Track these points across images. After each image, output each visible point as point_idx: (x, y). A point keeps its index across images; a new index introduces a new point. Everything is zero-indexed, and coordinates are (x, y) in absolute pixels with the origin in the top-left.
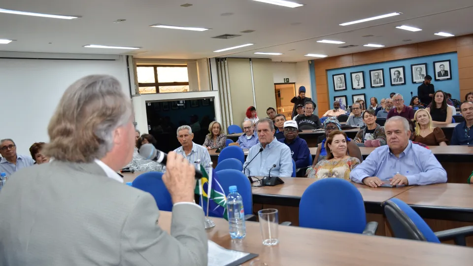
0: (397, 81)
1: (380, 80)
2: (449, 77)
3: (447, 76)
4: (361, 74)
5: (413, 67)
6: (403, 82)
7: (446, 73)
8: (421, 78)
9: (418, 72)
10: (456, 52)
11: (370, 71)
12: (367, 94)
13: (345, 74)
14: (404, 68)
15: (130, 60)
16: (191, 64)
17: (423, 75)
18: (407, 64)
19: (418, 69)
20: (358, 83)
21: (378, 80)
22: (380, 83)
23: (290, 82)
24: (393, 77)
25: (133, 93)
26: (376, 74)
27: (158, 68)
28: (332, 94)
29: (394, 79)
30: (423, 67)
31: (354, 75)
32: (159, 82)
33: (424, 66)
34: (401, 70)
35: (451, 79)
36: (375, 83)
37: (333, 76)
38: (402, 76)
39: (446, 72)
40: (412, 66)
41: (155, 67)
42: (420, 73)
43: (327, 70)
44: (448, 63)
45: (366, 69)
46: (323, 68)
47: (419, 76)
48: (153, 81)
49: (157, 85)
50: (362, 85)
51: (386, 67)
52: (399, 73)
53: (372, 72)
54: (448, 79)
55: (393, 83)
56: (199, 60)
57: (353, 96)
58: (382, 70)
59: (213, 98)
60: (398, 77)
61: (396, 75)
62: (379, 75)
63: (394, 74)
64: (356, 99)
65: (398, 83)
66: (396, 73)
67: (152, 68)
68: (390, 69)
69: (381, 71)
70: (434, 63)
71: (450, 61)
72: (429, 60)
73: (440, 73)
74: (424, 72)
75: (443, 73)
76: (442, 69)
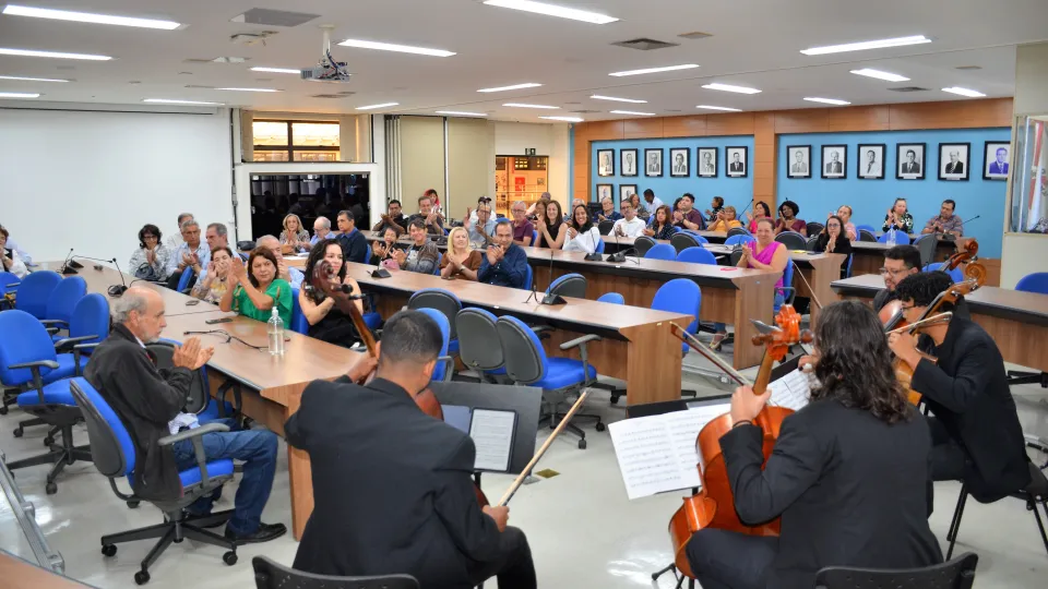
0: (679, 170)
1: (658, 166)
3: (742, 171)
4: (634, 153)
6: (686, 173)
7: (741, 167)
8: (710, 169)
9: (706, 161)
10: (753, 135)
11: (646, 150)
12: (639, 185)
13: (613, 151)
14: (688, 150)
15: (236, 115)
16: (346, 121)
17: (712, 166)
18: (693, 145)
19: (707, 156)
20: (629, 167)
21: (655, 166)
22: (657, 170)
23: (537, 154)
24: (675, 163)
25: (238, 160)
26: (654, 156)
27: (294, 126)
28: (596, 180)
29: (676, 167)
31: (625, 153)
32: (294, 144)
34: (685, 153)
35: (746, 176)
36: (650, 170)
37: (598, 151)
38: (685, 163)
39: (741, 164)
41: (290, 123)
42: (709, 161)
43: (591, 142)
45: (642, 146)
46: (585, 139)
47: (706, 165)
48: (286, 143)
49: (290, 148)
50: (633, 172)
51: (666, 145)
52: (683, 157)
53: (648, 152)
55: (673, 173)
56: (359, 115)
57: (621, 186)
59: (368, 174)
60: (681, 164)
61: (678, 161)
62: (656, 158)
63: (677, 159)
64: (624, 190)
65: (680, 173)
66: (679, 157)
67: (285, 125)
68: (671, 150)
70: (727, 148)
71: (746, 148)
72: (721, 144)
73: (733, 165)
74: (713, 162)
75: (737, 165)
76: (736, 159)
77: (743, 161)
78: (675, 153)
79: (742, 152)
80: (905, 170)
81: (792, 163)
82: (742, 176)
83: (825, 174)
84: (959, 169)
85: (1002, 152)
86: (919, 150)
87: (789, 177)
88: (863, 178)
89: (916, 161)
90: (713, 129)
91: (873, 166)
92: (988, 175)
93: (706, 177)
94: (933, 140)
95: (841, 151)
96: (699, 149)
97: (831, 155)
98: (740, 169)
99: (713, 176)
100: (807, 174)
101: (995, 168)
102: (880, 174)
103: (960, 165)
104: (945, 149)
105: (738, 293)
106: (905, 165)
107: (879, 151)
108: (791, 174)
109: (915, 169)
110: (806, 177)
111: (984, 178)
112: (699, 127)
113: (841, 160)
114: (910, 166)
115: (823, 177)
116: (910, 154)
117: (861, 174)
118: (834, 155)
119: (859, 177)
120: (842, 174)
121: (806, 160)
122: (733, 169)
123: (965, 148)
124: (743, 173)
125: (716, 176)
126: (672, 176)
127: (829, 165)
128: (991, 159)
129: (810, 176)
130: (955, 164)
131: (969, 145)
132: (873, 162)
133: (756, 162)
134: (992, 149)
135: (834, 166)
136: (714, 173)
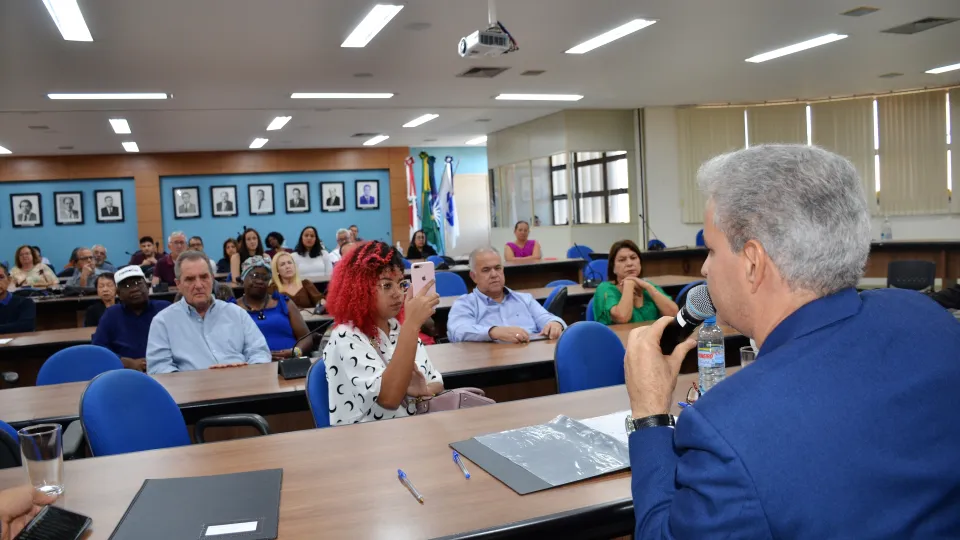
0: (26, 220)
2: (120, 217)
3: (117, 215)
5: (58, 197)
6: (38, 222)
7: (115, 211)
8: (72, 215)
9: (67, 207)
10: (132, 178)
14: (39, 196)
17: (76, 213)
18: (45, 190)
19: (67, 201)
24: (18, 211)
29: (20, 217)
30: (77, 198)
33: (78, 196)
34: (34, 200)
35: (123, 220)
38: (35, 210)
40: (55, 194)
42: (71, 208)
44: (118, 194)
47: (67, 212)
52: (30, 205)
54: (119, 221)
55: (17, 222)
60: (28, 212)
61: (23, 209)
63: (20, 206)
65: (28, 222)
66: (25, 204)
68: (12, 195)
70: (95, 192)
71: (122, 191)
72: (87, 187)
73: (105, 210)
74: (77, 207)
75: (109, 210)
76: (109, 204)
77: (117, 203)
78: (17, 200)
79: (116, 196)
80: (293, 205)
81: (178, 204)
83: (216, 213)
84: (337, 202)
85: (368, 188)
86: (304, 188)
87: (177, 218)
88: (255, 214)
89: (301, 197)
91: (263, 203)
92: (360, 205)
94: (314, 179)
95: (231, 191)
97: (219, 195)
98: (115, 214)
99: (78, 223)
100: (197, 214)
101: (364, 201)
102: (270, 210)
103: (337, 199)
104: (325, 187)
106: (292, 202)
107: (268, 190)
108: (179, 215)
109: (302, 203)
110: (196, 217)
111: (357, 208)
113: (232, 198)
114: (297, 201)
115: (214, 216)
116: (296, 192)
117: (253, 211)
118: (224, 195)
119: (252, 214)
120: (234, 212)
121: (194, 200)
122: (105, 214)
123: (340, 186)
125: (82, 223)
127: (219, 205)
128: (361, 194)
129: (199, 216)
130: (334, 198)
131: (343, 183)
132: (263, 199)
134: (361, 186)
135: (224, 205)
136: (79, 220)
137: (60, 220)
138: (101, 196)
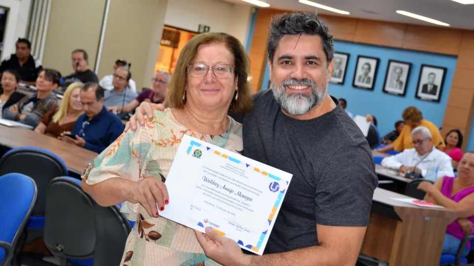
0: (363, 82)
1: (340, 71)
3: (435, 94)
5: (393, 65)
7: (434, 90)
8: (398, 86)
9: (396, 76)
10: (455, 57)
14: (378, 61)
17: (401, 83)
18: (385, 55)
19: (398, 71)
21: (337, 71)
22: (339, 77)
24: (360, 72)
26: (338, 60)
29: (360, 77)
30: (406, 67)
34: (373, 63)
35: (438, 101)
39: (435, 87)
42: (399, 77)
44: (441, 72)
47: (395, 82)
51: (355, 51)
52: (369, 68)
58: (349, 55)
60: (366, 74)
61: (364, 71)
62: (340, 63)
63: (363, 68)
65: (364, 85)
66: (366, 67)
68: (359, 57)
69: (345, 57)
70: (423, 66)
71: (445, 70)
72: (417, 60)
73: (425, 87)
74: (403, 79)
75: (430, 88)
76: (431, 80)
77: (438, 83)
78: (362, 61)
79: (439, 73)
82: (434, 101)
90: (411, 41)
93: (392, 94)
96: (390, 61)
98: (433, 92)
99: (400, 95)
105: (400, 225)
112: (396, 37)
122: (425, 90)
124: (436, 97)
125: (404, 95)
126: (354, 86)
133: (453, 87)
136: (401, 92)
137: (388, 88)
138: (426, 71)
